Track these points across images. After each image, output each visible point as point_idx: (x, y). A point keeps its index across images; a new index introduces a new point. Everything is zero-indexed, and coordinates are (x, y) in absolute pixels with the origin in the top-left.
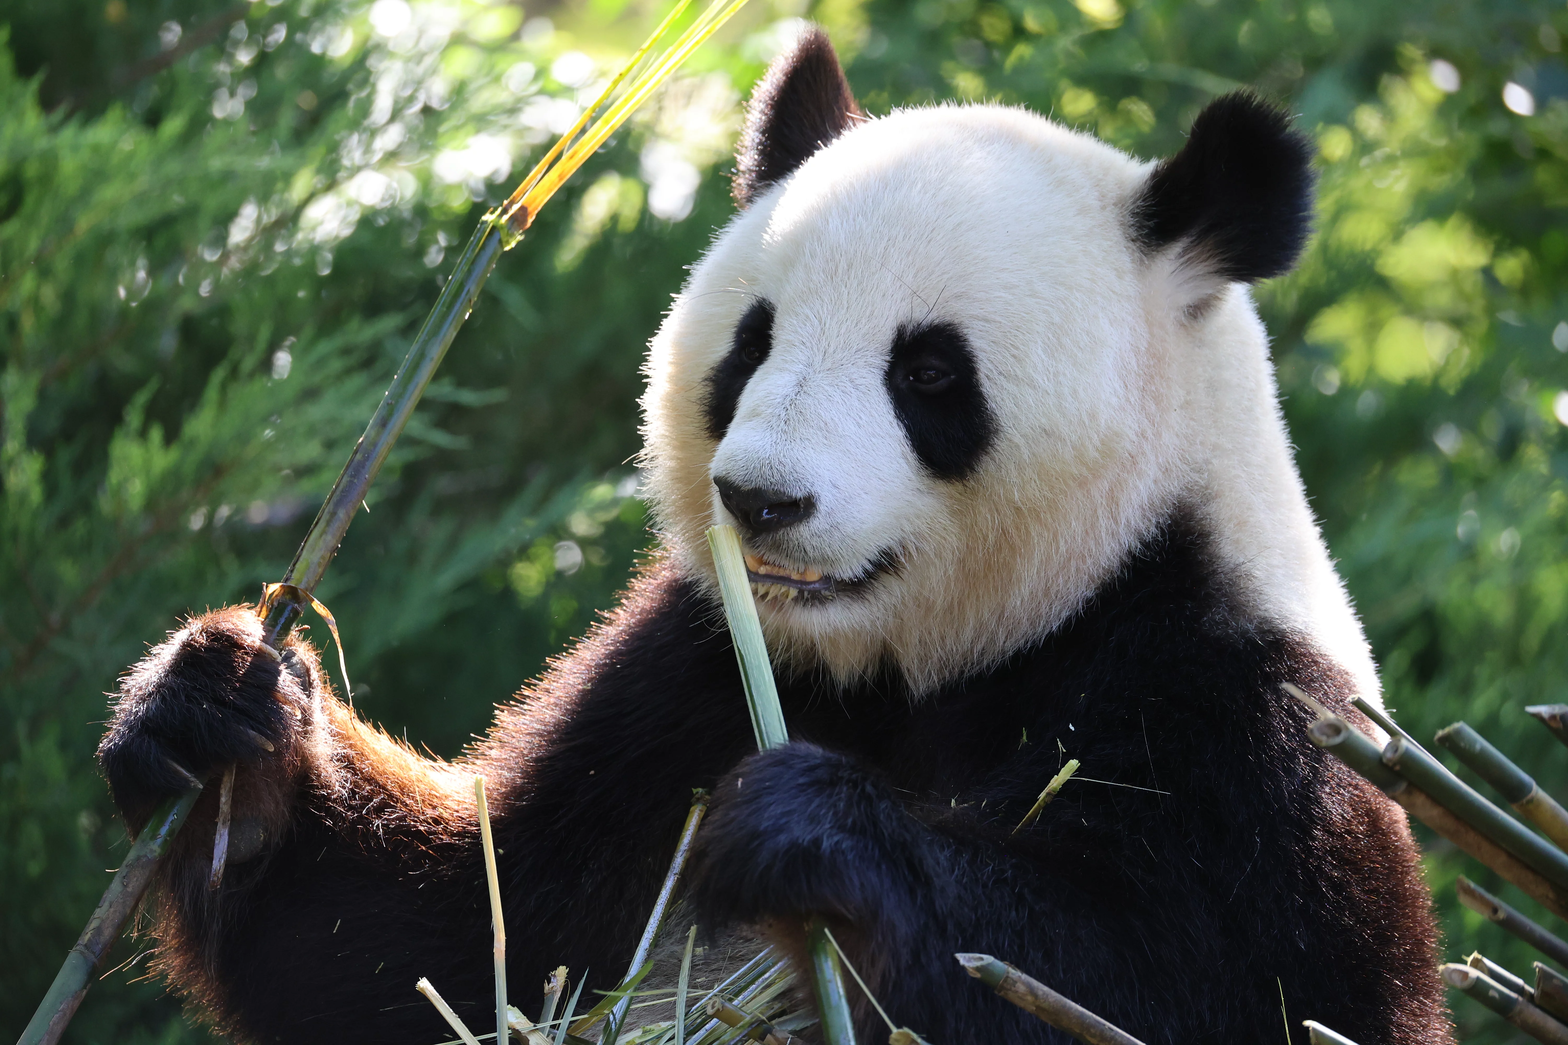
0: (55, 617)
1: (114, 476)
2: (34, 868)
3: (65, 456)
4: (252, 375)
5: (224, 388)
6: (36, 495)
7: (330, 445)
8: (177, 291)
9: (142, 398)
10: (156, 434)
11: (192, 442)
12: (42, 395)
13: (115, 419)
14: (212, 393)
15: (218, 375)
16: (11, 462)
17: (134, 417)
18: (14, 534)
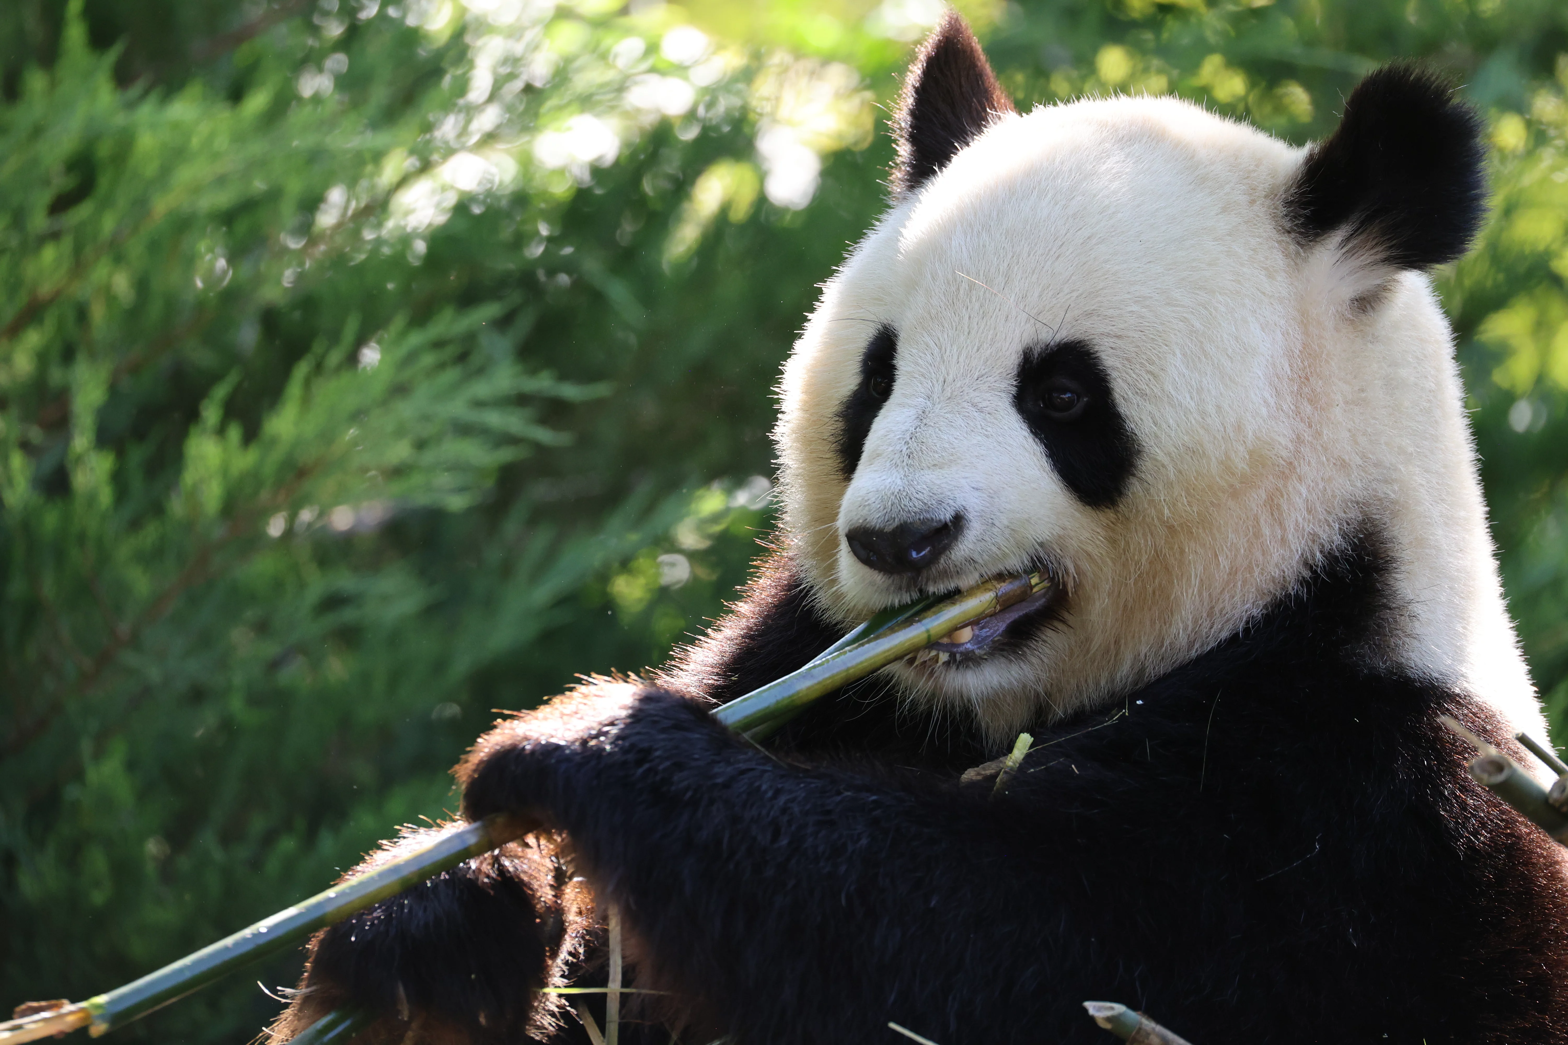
0: (124, 628)
1: (189, 477)
2: (99, 897)
3: (137, 455)
4: (338, 369)
5: (307, 383)
6: (106, 497)
7: (421, 445)
8: (258, 280)
9: (221, 391)
10: (234, 433)
11: (274, 441)
12: (113, 390)
13: (192, 416)
14: (294, 389)
15: (302, 369)
16: (79, 459)
17: (211, 413)
18: (82, 538)
